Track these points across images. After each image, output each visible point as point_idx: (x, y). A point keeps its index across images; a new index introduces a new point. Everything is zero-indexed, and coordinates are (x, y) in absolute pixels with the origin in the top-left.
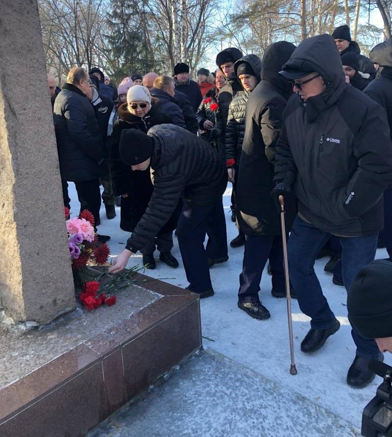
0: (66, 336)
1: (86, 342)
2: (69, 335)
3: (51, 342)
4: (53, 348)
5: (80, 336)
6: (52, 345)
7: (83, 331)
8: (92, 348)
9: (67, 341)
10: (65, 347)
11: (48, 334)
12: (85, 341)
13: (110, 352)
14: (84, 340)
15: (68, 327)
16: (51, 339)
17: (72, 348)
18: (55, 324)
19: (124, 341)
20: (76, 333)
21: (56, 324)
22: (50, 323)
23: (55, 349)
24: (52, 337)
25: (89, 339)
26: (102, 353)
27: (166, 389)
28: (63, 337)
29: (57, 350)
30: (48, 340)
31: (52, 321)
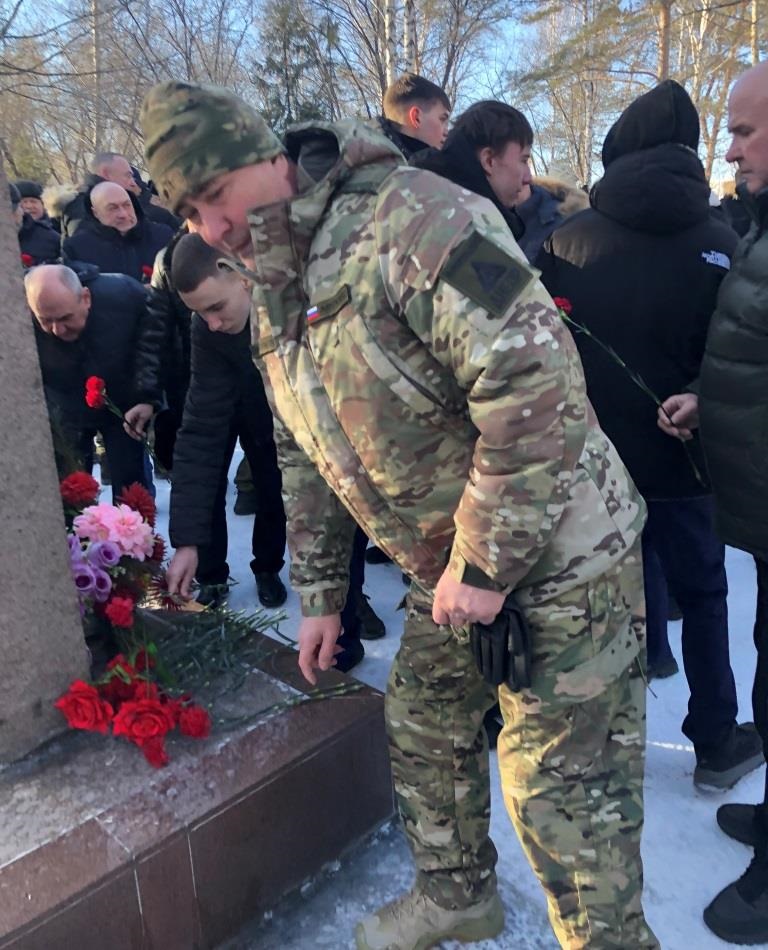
0: (58, 794)
1: (102, 816)
2: (66, 792)
3: (18, 810)
4: (20, 828)
5: (90, 797)
6: (18, 818)
7: (102, 783)
8: (114, 832)
9: (58, 810)
10: (48, 825)
11: (15, 787)
12: (100, 812)
13: (157, 846)
14: (97, 807)
15: (67, 769)
16: (21, 801)
17: (64, 831)
18: (37, 759)
19: (194, 817)
20: (84, 787)
21: (41, 761)
22: (26, 758)
23: (25, 830)
24: (25, 794)
25: (111, 805)
26: (136, 848)
27: (303, 924)
28: (50, 798)
29: (27, 835)
30: (14, 801)
31: (30, 753)
